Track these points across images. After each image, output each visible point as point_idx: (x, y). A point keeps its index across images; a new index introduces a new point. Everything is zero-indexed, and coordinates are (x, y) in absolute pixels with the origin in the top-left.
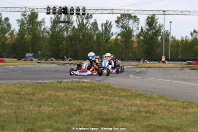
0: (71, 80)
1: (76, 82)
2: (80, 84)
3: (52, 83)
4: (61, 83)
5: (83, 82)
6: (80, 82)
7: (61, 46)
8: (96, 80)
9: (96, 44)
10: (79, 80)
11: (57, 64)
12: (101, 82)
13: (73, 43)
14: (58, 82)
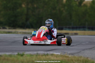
0: (36, 53)
1: (42, 55)
2: (47, 57)
3: (10, 56)
4: (22, 55)
5: (52, 55)
6: (47, 55)
7: (18, 10)
8: (69, 52)
9: (66, 8)
10: (46, 53)
11: (15, 33)
12: (76, 56)
13: (35, 6)
14: (18, 54)
